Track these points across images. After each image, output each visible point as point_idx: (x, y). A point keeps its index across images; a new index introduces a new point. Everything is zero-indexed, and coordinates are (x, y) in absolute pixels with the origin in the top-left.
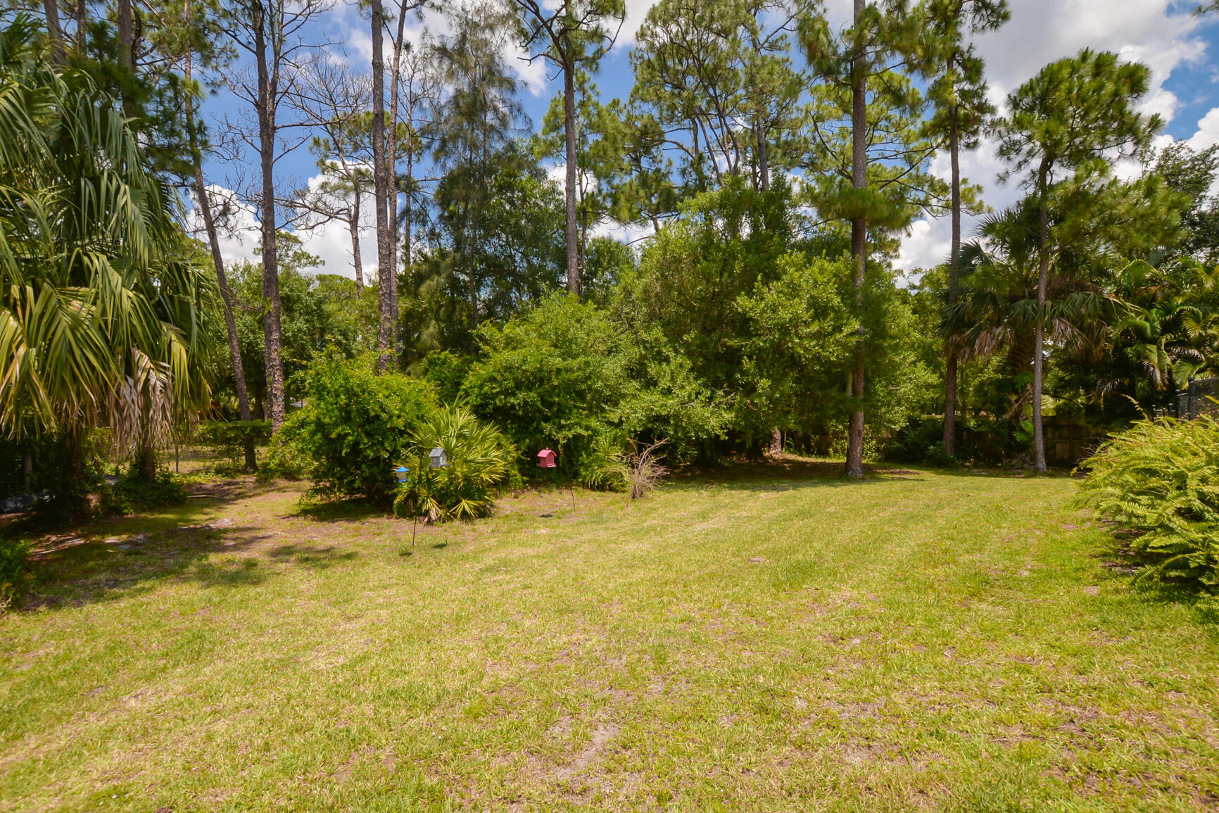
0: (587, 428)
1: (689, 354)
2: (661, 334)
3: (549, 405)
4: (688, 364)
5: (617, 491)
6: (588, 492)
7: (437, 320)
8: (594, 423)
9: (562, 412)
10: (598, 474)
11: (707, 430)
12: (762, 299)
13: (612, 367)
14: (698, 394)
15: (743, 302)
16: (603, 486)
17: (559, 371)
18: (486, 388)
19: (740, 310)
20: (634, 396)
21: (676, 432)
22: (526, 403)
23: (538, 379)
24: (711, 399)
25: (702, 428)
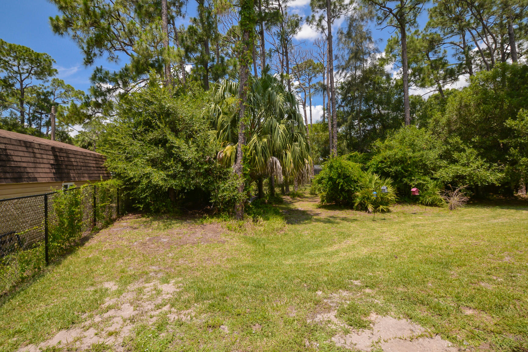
0: (424, 180)
1: (475, 147)
2: (459, 140)
3: (406, 171)
4: (476, 152)
5: (440, 207)
6: (424, 207)
7: (347, 139)
8: (427, 178)
9: (411, 174)
10: (429, 199)
11: (488, 181)
12: (522, 120)
13: (433, 155)
14: (482, 165)
15: (509, 123)
16: (433, 204)
17: (410, 158)
18: (379, 165)
19: (508, 126)
20: (446, 167)
21: (470, 183)
22: (397, 170)
23: (401, 161)
24: (490, 167)
25: (485, 181)
